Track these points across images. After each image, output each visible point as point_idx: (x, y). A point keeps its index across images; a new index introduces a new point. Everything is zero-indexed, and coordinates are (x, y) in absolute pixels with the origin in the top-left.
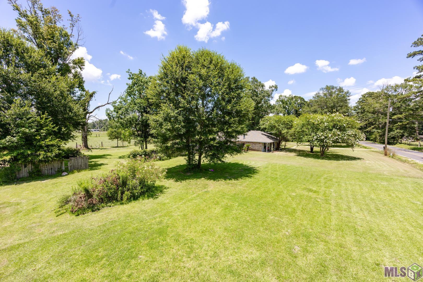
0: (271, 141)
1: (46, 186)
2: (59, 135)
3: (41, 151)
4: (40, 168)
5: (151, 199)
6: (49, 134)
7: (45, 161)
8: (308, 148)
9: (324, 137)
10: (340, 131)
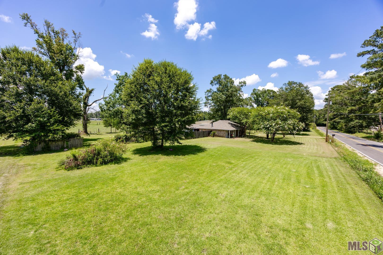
0: (234, 129)
1: (53, 156)
2: (63, 123)
3: (50, 133)
4: (49, 145)
5: (116, 165)
6: (56, 122)
7: (53, 141)
8: (265, 135)
9: (269, 126)
10: (282, 121)
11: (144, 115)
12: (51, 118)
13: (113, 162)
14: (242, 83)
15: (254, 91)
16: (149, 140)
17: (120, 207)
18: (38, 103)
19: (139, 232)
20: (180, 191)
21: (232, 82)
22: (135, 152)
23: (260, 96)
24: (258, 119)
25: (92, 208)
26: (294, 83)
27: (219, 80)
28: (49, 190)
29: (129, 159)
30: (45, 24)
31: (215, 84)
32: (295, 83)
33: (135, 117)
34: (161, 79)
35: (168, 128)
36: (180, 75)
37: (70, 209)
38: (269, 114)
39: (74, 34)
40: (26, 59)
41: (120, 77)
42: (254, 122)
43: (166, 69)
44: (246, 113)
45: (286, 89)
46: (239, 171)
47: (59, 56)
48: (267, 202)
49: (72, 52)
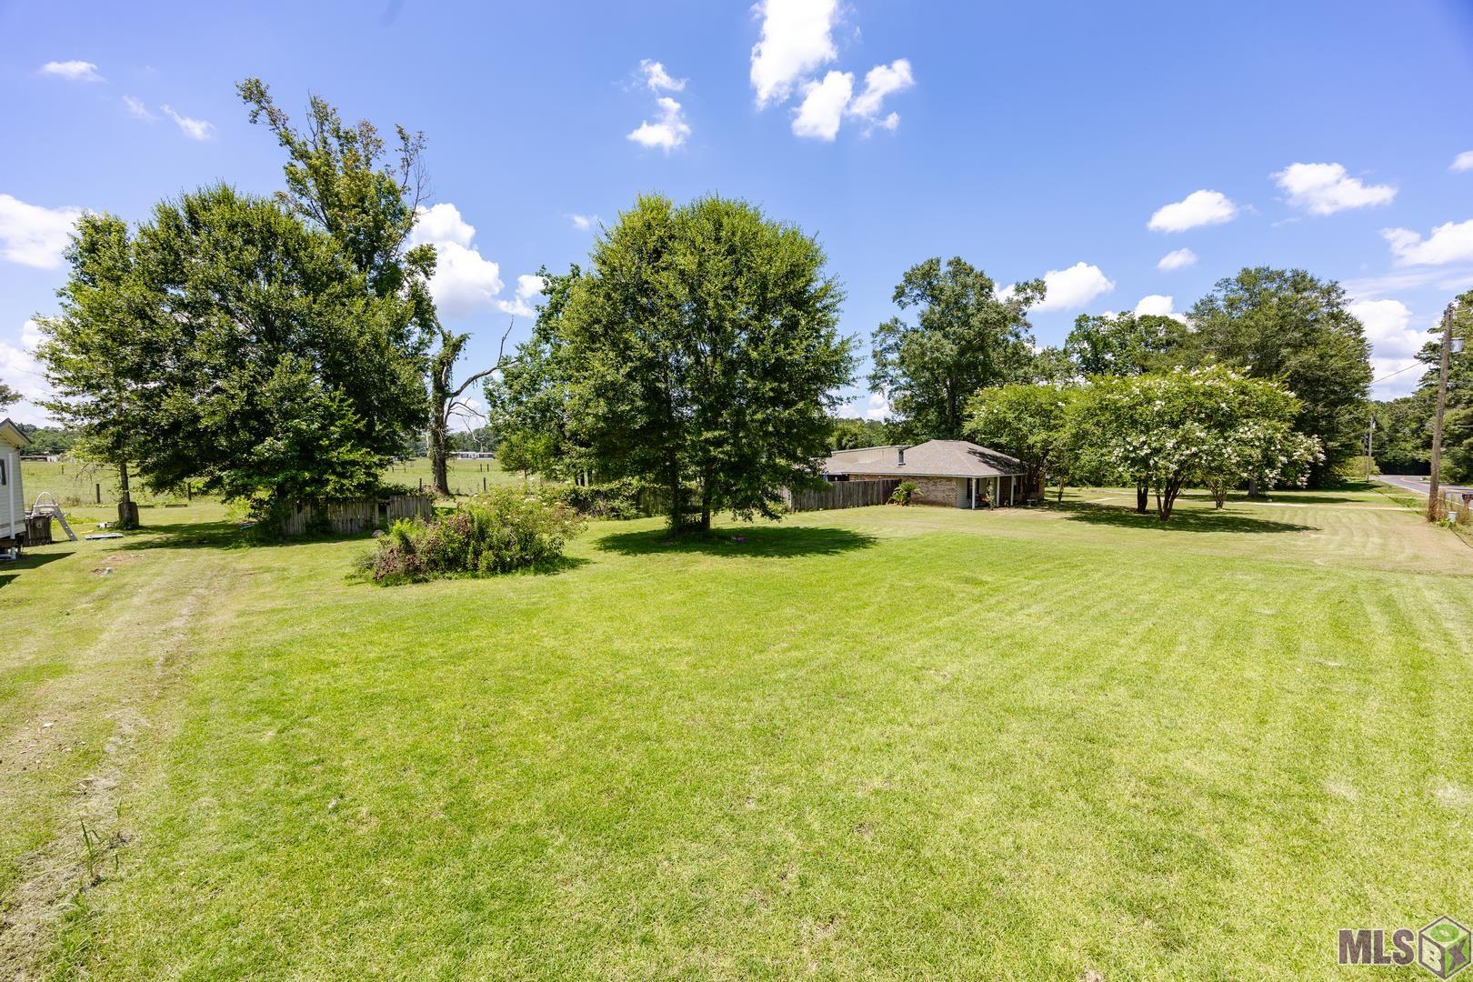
2: (368, 441)
3: (331, 474)
4: (328, 516)
6: (347, 435)
7: (338, 501)
8: (1129, 502)
9: (1149, 451)
10: (1209, 428)
11: (639, 403)
12: (332, 424)
13: (532, 568)
14: (1028, 291)
15: (1079, 326)
16: (657, 512)
17: (550, 686)
18: (293, 373)
19: (615, 756)
20: (773, 655)
21: (985, 287)
22: (608, 544)
23: (1107, 346)
24: (1097, 424)
25: (458, 685)
26: (1267, 278)
27: (930, 283)
28: (323, 631)
29: (586, 562)
30: (311, 110)
31: (915, 301)
32: (1270, 276)
33: (606, 409)
34: (700, 264)
35: (727, 448)
36: (773, 245)
37: (390, 684)
38: (1149, 401)
39: (403, 138)
40: (256, 226)
41: (553, 281)
42: (1080, 438)
43: (719, 226)
44: (1044, 406)
45: (1231, 304)
46: (1011, 606)
47: (355, 219)
48: (1139, 705)
49: (397, 202)
